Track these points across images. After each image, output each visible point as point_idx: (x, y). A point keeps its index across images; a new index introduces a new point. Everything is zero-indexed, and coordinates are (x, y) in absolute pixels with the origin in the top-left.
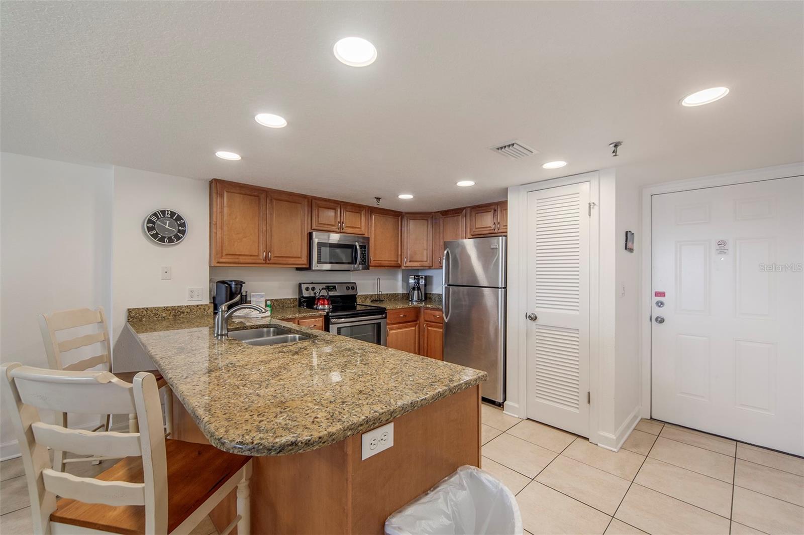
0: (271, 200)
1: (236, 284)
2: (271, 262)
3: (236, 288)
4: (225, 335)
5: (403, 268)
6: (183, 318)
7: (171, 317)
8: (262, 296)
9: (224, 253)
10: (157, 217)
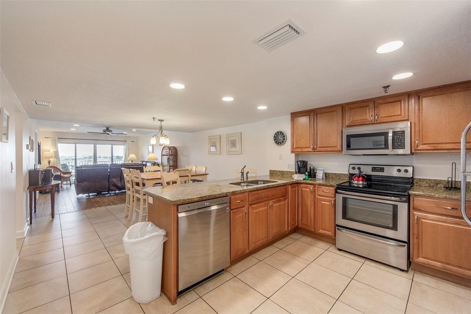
0: (317, 115)
4: (242, 180)
6: (285, 176)
7: (281, 175)
8: (322, 170)
9: (295, 147)
10: (276, 135)
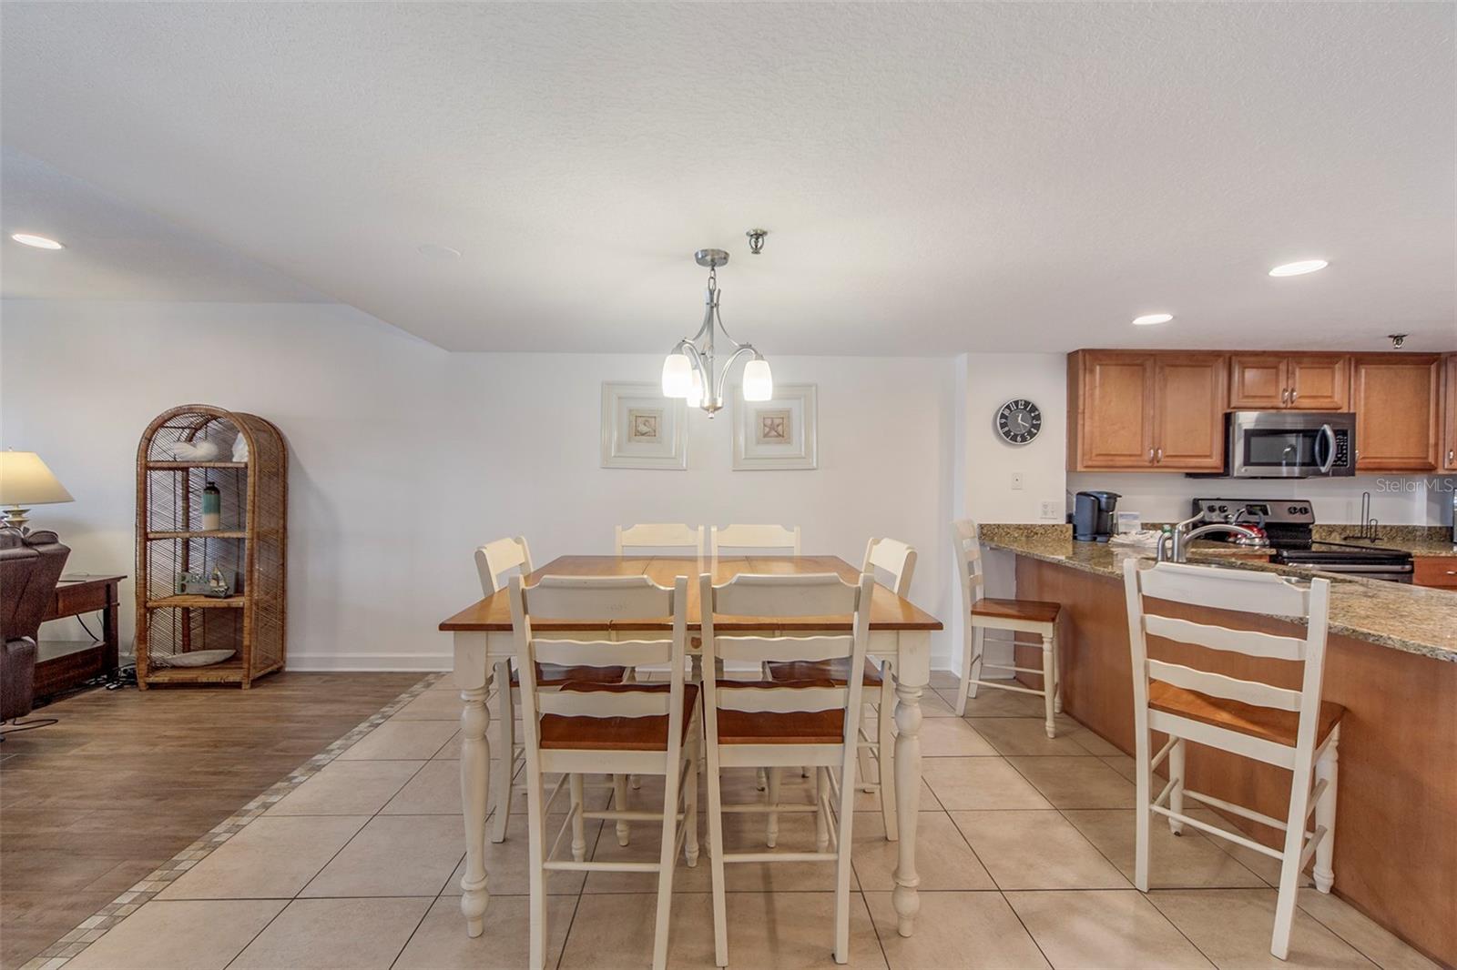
0: (1162, 368)
1: (1108, 498)
2: (1160, 464)
3: (1107, 503)
5: (1441, 471)
6: (1037, 541)
7: (1023, 539)
8: (1136, 517)
9: (1095, 452)
10: (1010, 409)
